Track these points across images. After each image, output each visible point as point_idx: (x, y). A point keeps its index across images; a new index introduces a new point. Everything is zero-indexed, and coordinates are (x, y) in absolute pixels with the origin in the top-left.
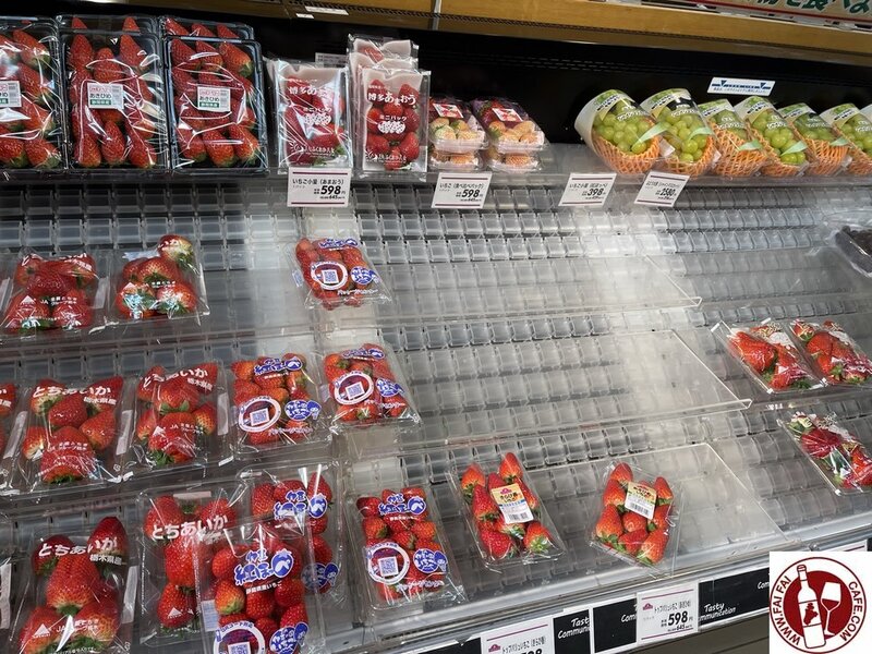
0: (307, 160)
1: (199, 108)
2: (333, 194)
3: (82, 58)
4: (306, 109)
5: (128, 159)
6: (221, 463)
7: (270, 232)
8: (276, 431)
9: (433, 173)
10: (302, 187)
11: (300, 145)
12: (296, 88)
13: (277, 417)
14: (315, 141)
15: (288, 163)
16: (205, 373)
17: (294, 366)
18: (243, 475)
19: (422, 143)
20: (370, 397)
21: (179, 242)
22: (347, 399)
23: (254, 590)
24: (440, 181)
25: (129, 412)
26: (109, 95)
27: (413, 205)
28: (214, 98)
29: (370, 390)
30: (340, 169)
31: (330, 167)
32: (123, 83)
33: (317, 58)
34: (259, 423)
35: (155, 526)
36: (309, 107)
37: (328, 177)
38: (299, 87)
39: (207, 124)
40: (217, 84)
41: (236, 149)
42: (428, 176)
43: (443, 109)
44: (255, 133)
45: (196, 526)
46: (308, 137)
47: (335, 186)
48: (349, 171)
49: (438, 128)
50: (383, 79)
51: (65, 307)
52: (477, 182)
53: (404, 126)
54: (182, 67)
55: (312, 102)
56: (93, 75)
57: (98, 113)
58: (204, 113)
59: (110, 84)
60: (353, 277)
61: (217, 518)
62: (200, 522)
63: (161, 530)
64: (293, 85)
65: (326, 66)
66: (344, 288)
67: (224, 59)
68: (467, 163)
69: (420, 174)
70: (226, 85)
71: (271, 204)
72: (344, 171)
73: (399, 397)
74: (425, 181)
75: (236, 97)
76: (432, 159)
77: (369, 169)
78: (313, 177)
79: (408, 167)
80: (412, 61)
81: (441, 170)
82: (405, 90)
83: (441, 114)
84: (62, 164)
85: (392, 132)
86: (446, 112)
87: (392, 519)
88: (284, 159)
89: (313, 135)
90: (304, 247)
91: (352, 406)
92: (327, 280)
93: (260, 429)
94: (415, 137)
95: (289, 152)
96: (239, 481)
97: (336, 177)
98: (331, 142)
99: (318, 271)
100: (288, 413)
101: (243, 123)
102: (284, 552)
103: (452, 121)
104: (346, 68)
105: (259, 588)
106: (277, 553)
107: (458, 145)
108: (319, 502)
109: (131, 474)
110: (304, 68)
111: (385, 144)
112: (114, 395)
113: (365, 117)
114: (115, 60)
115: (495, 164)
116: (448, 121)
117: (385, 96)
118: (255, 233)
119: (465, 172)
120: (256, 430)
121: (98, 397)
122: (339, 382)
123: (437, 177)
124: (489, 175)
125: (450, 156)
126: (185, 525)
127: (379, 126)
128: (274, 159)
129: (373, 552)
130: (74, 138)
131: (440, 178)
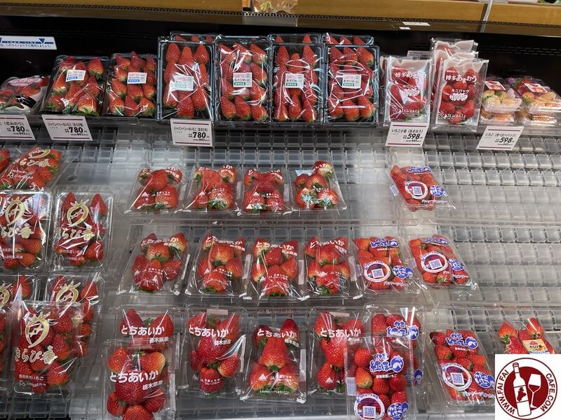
0: (403, 118)
1: (343, 87)
2: (415, 138)
3: (284, 59)
4: (404, 86)
5: (301, 117)
6: (354, 298)
7: (371, 161)
8: (389, 283)
9: (482, 127)
10: (396, 134)
11: (399, 108)
12: (399, 74)
13: (388, 274)
14: (408, 106)
15: (390, 119)
16: (343, 244)
17: (394, 245)
18: (368, 307)
19: (476, 107)
20: (447, 270)
21: (327, 166)
22: (430, 268)
23: (381, 376)
24: (486, 132)
25: (302, 261)
26: (296, 80)
27: (461, 147)
28: (351, 81)
29: (446, 265)
30: (421, 124)
31: (414, 122)
32: (303, 73)
33: (408, 53)
34: (378, 277)
35: (323, 329)
36: (406, 84)
37: (413, 129)
38: (402, 72)
39: (345, 96)
40: (353, 72)
41: (361, 111)
42: (478, 128)
43: (491, 84)
44: (372, 101)
45: (344, 332)
46: (404, 103)
47: (417, 134)
48: (428, 124)
49: (488, 97)
50: (456, 66)
51: (273, 199)
52: (512, 133)
53: (467, 96)
54: (335, 63)
55: (409, 82)
56: (288, 69)
57: (289, 90)
58: (344, 90)
59: (297, 74)
60: (431, 191)
61: (356, 330)
62: (346, 331)
63: (326, 331)
64: (398, 71)
65: (414, 58)
66: (425, 199)
67: (358, 58)
68: (506, 120)
69: (473, 128)
70: (358, 73)
71: (372, 144)
72: (425, 124)
73: (463, 272)
74: (475, 131)
75: (364, 80)
76: (482, 117)
77: (439, 124)
78: (404, 128)
79: (466, 123)
80: (474, 53)
81: (489, 125)
82: (470, 73)
83: (490, 88)
84: (268, 119)
85: (458, 100)
86: (493, 86)
87: (456, 349)
88: (388, 117)
89: (408, 102)
90: (397, 171)
91: (434, 274)
92: (416, 192)
93: (379, 281)
94: (472, 103)
95: (391, 113)
96: (366, 310)
97: (419, 129)
98: (418, 107)
99: (410, 186)
100: (394, 273)
101: (367, 95)
102: (398, 357)
103: (496, 92)
104: (430, 60)
105: (384, 376)
106: (395, 357)
107: (502, 108)
108: (414, 330)
109: (308, 297)
110: (405, 61)
111: (452, 107)
112: (295, 250)
113: (441, 90)
114: (301, 60)
115: (525, 120)
116: (494, 92)
117: (457, 77)
118: (363, 161)
119: (503, 125)
120: (376, 281)
121: (288, 250)
122: (423, 257)
123: (485, 129)
124: (521, 128)
125: (493, 115)
126: (338, 331)
127: (451, 97)
128: (381, 117)
129: (446, 368)
130: (275, 105)
131: (487, 129)
